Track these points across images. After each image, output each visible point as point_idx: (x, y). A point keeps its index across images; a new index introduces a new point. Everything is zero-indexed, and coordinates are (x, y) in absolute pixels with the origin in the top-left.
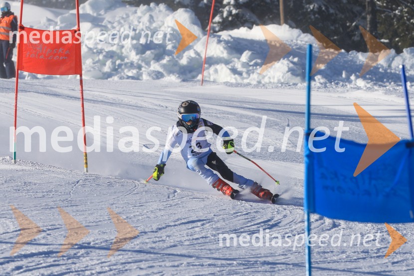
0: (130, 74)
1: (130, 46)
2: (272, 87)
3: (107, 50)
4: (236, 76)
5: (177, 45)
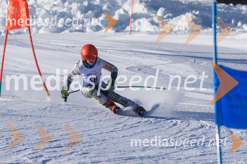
0: (77, 28)
1: (76, 8)
2: (182, 34)
3: (59, 11)
4: (155, 26)
5: (110, 6)
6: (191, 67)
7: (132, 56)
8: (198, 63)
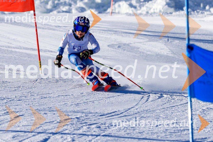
0: (64, 10)
2: (157, 16)
4: (133, 9)
6: (165, 45)
7: (112, 35)
8: (171, 42)
